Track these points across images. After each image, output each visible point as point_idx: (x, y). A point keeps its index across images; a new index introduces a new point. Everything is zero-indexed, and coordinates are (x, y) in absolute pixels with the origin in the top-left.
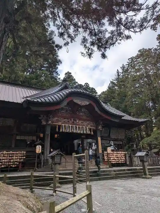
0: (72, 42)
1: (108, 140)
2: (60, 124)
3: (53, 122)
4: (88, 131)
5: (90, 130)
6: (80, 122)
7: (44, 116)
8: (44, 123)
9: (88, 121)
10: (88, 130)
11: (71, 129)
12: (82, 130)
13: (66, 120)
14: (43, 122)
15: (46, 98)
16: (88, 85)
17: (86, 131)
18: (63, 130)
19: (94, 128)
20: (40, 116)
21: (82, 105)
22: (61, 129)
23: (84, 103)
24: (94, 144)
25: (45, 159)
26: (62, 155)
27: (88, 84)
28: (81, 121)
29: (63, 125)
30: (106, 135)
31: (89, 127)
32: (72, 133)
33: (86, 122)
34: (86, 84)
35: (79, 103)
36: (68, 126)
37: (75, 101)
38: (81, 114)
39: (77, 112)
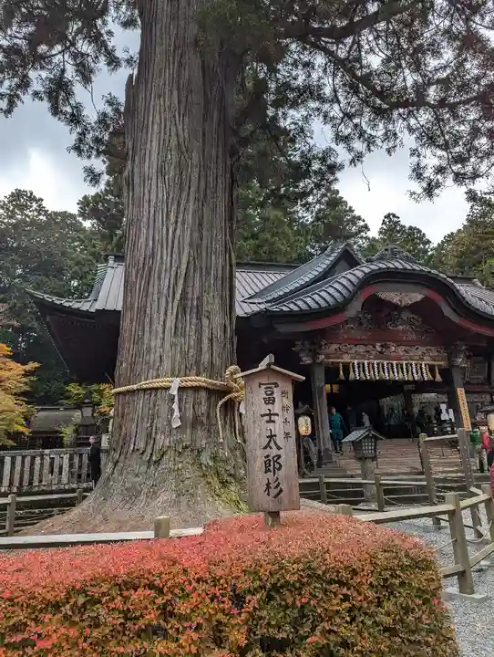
0: (369, 150)
1: (487, 392)
2: (346, 359)
3: (328, 356)
4: (425, 375)
5: (432, 369)
6: (401, 350)
7: (303, 344)
8: (307, 360)
9: (423, 344)
10: (424, 370)
11: (379, 372)
12: (408, 372)
13: (361, 349)
14: (304, 359)
15: (309, 299)
16: (395, 219)
17: (420, 373)
18: (355, 375)
19: (442, 363)
20: (294, 345)
21: (403, 303)
22: (352, 373)
23: (410, 299)
24: (443, 407)
25: (322, 449)
26: (376, 439)
27: (394, 216)
28: (403, 348)
29: (356, 362)
30: (478, 379)
31: (427, 361)
32: (382, 382)
33: (417, 349)
34: (388, 216)
35: (396, 300)
36: (369, 364)
37: (384, 295)
38: (401, 327)
39: (389, 324)
